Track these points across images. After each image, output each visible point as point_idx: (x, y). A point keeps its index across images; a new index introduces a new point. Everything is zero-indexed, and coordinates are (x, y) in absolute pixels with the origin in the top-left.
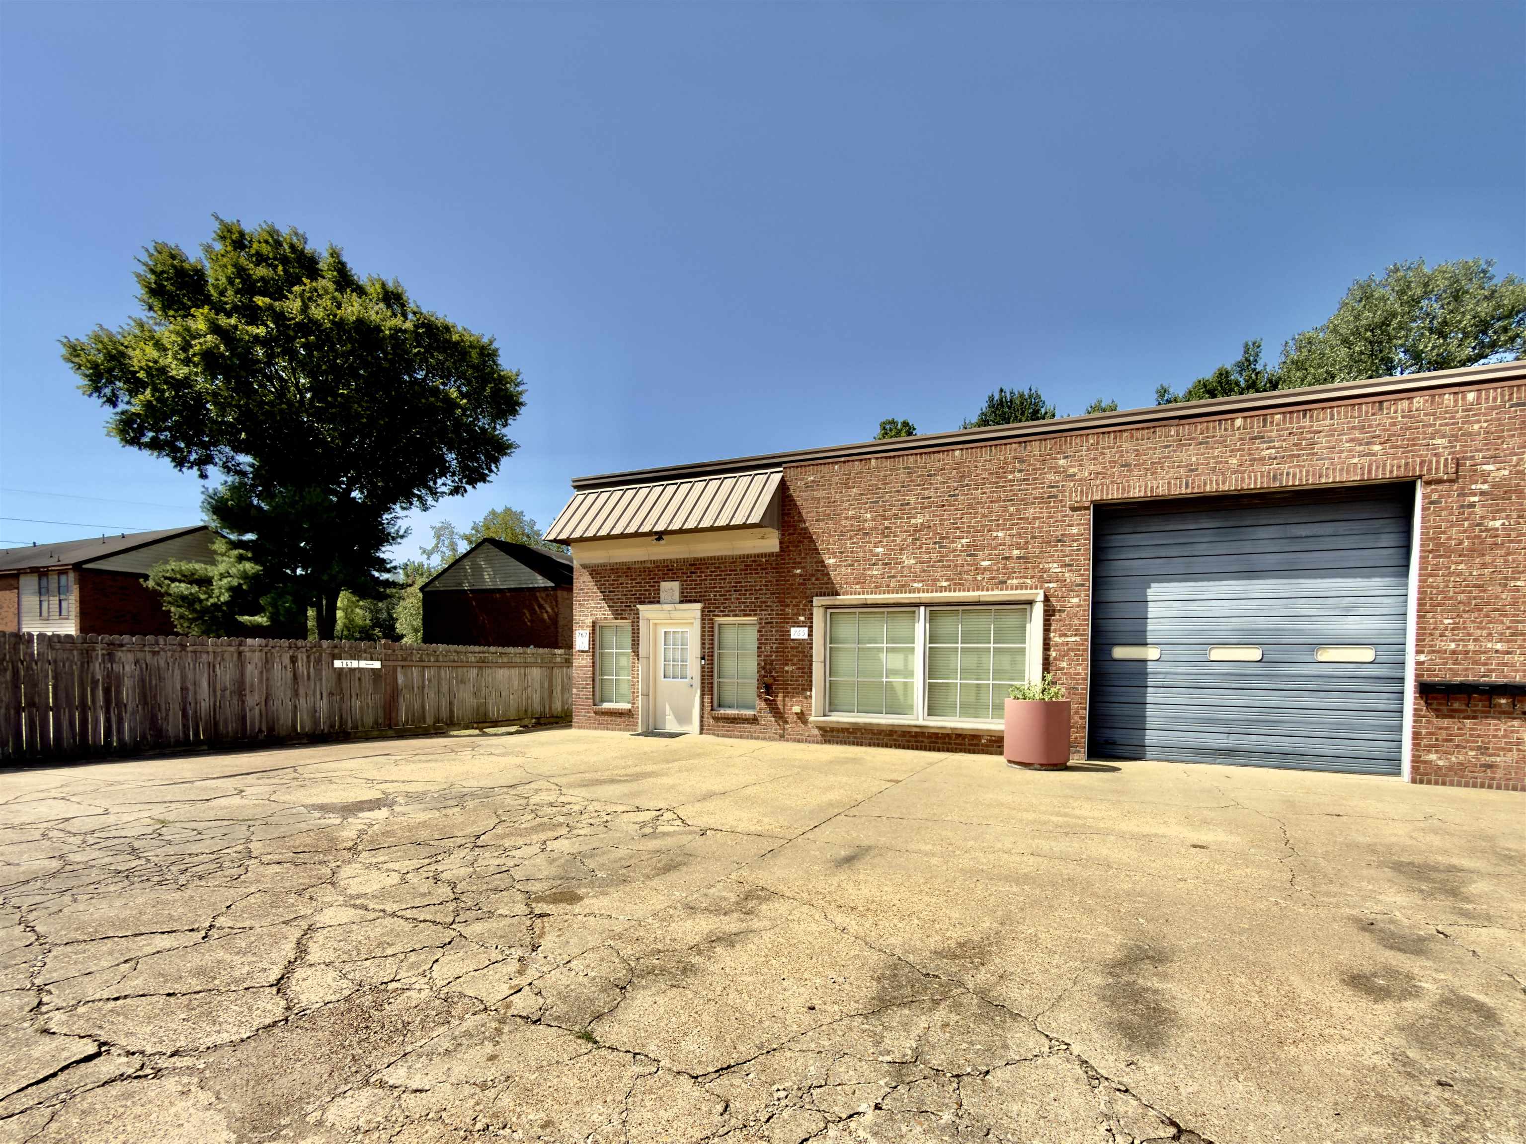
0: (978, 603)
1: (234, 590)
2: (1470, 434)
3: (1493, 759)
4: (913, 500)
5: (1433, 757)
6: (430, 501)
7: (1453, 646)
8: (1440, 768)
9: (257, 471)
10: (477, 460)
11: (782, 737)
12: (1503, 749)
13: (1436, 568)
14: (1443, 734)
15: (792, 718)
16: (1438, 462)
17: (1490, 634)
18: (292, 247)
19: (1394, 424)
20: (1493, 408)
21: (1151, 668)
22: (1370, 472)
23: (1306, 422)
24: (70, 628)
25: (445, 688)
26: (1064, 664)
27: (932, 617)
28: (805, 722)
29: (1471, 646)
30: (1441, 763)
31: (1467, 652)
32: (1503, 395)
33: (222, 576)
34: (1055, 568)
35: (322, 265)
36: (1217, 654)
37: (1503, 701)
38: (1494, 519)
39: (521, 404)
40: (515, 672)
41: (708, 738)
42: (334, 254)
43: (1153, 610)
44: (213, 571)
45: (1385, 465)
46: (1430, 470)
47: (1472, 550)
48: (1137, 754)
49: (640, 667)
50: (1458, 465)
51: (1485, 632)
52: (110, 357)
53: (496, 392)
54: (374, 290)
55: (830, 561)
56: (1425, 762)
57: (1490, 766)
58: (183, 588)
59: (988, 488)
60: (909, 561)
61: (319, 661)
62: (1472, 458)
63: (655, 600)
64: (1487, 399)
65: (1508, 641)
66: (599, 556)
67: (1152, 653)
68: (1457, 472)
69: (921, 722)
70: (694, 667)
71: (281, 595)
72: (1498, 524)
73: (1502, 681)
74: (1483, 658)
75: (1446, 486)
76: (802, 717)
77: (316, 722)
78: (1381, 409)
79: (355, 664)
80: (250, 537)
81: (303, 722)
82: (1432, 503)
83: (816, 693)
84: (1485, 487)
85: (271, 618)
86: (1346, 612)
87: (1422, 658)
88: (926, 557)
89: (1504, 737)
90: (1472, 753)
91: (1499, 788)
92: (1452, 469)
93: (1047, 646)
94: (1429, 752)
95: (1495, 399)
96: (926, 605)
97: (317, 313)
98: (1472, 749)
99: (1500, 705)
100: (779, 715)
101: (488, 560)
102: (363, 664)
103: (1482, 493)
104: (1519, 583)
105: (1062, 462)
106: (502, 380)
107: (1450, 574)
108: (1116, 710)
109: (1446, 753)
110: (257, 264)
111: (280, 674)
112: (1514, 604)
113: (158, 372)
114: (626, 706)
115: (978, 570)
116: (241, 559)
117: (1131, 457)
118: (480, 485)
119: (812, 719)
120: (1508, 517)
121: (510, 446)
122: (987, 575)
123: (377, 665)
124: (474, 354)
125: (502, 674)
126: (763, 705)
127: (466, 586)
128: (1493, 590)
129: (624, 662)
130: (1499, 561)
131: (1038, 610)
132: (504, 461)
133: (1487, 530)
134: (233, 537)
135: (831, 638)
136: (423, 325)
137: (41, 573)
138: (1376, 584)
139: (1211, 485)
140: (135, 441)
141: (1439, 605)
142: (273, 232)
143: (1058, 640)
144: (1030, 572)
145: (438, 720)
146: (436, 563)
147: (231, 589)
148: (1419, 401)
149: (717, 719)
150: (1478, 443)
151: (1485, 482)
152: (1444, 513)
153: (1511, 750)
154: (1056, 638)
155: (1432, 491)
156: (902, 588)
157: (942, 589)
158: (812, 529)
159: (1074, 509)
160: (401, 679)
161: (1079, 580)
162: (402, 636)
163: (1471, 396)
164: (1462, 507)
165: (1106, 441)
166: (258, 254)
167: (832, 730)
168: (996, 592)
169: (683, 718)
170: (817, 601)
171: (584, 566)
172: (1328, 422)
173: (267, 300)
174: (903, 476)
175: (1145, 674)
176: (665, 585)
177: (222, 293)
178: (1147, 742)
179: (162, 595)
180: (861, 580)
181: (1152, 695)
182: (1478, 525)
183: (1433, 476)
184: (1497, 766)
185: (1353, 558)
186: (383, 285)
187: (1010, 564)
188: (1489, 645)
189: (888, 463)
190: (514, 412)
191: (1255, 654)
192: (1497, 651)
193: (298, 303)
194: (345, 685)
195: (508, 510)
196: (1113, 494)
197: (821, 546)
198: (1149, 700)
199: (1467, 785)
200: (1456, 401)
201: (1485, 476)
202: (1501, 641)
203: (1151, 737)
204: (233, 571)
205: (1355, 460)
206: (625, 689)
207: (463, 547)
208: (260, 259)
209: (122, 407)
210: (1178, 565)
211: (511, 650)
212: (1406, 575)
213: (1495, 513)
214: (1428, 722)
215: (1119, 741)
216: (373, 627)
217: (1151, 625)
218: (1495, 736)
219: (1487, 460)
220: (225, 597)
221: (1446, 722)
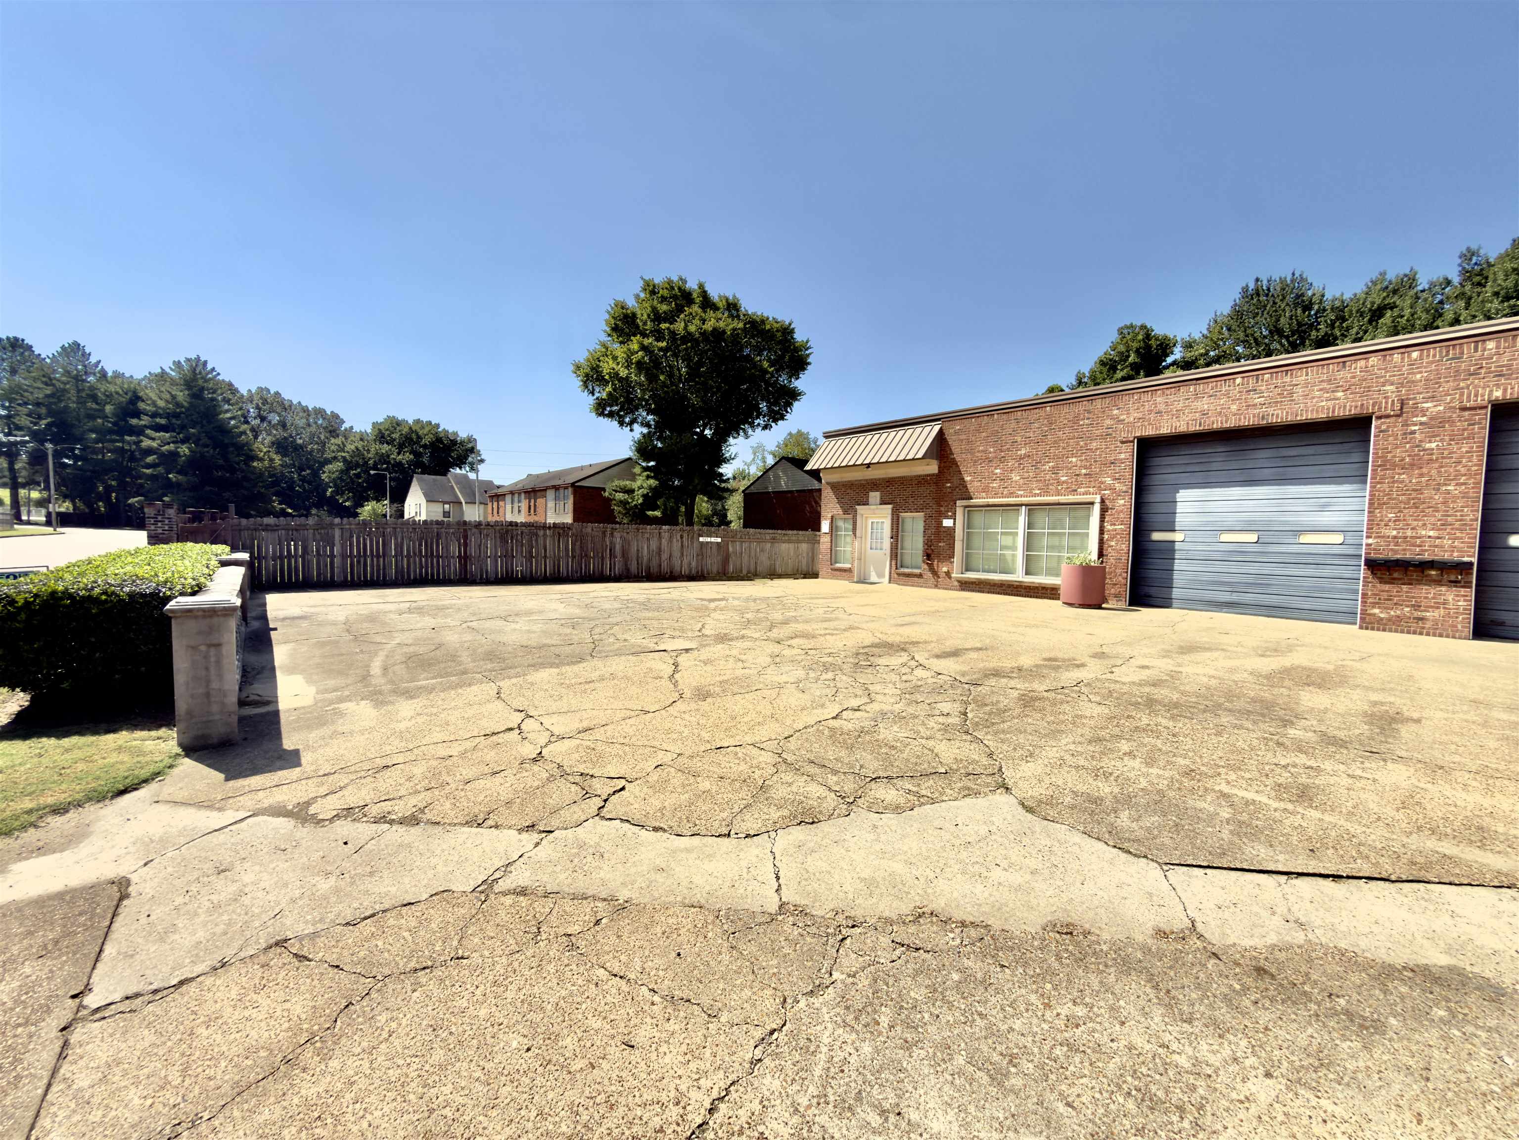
0: (1059, 504)
1: (645, 496)
2: (1413, 382)
3: (1424, 614)
4: (1019, 439)
5: (1376, 611)
6: (750, 432)
7: (1394, 533)
8: (1382, 619)
9: (657, 422)
10: (779, 405)
11: (936, 586)
12: (1432, 607)
13: (1383, 477)
14: (1385, 595)
15: (942, 575)
16: (1386, 403)
17: (1425, 525)
18: (679, 288)
19: (1354, 377)
20: (1432, 362)
21: (1178, 546)
22: (1333, 412)
23: (1287, 379)
24: (568, 519)
25: (753, 554)
26: (1113, 543)
27: (1030, 513)
28: (950, 578)
29: (1409, 533)
30: (1382, 616)
31: (1406, 537)
32: (1440, 352)
33: (639, 488)
34: (1109, 481)
35: (695, 295)
36: (1225, 537)
37: (1433, 573)
38: (1430, 442)
39: (809, 364)
40: (791, 546)
41: (894, 586)
42: (701, 286)
43: (1180, 508)
44: (635, 485)
45: (1345, 407)
46: (1380, 408)
47: (1412, 465)
48: (1165, 603)
49: (856, 544)
50: (1402, 404)
51: (1420, 523)
52: (592, 369)
53: (792, 358)
54: (722, 305)
55: (968, 478)
56: (1370, 615)
57: (1422, 619)
58: (620, 496)
59: (1067, 430)
60: (1015, 477)
61: (692, 537)
62: (1415, 398)
63: (866, 503)
64: (1428, 356)
65: (1439, 530)
66: (835, 477)
67: (1178, 537)
68: (1402, 408)
69: (1020, 579)
70: (887, 543)
71: (668, 499)
72: (1433, 445)
73: (1431, 558)
74: (1418, 541)
75: (1392, 420)
76: (948, 574)
77: (691, 570)
78: (1344, 367)
79: (709, 539)
80: (652, 463)
81: (685, 571)
82: (1381, 431)
83: (957, 560)
84: (1424, 419)
85: (662, 513)
86: (1323, 508)
87: (1370, 541)
88: (1026, 475)
89: (1433, 598)
90: (1408, 609)
91: (1428, 634)
92: (1397, 406)
93: (1102, 531)
94: (1373, 607)
95: (1434, 356)
96: (1026, 505)
97: (692, 328)
98: (1407, 606)
99: (1430, 575)
100: (935, 573)
101: (784, 472)
102: (713, 540)
103: (1421, 424)
104: (1449, 488)
105: (1115, 412)
106: (797, 349)
107: (1393, 482)
108: (1152, 574)
109: (1385, 608)
110: (662, 302)
111: (676, 545)
112: (1444, 503)
113: (615, 375)
114: (849, 566)
115: (1059, 483)
116: (648, 477)
117: (1162, 407)
118: (780, 422)
119: (953, 575)
120: (1442, 440)
121: (800, 394)
122: (1065, 486)
123: (719, 540)
124: (779, 334)
125: (784, 546)
126: (926, 567)
127: (770, 490)
128: (1427, 493)
129: (849, 539)
130: (1434, 472)
131: (1097, 508)
132: (796, 404)
133: (1424, 450)
134: (644, 464)
135: (969, 525)
136: (749, 322)
137: (556, 488)
138: (1345, 489)
139: (1217, 423)
140: (601, 414)
141: (1384, 504)
142: (670, 282)
143: (1109, 527)
144: (1093, 484)
145: (749, 572)
146: (755, 471)
147: (644, 496)
148: (1373, 360)
149: (899, 574)
150: (1420, 387)
151: (1424, 415)
152: (1391, 438)
153: (1438, 608)
154: (1108, 527)
155: (1382, 423)
156: (1011, 495)
157: (1035, 495)
158: (958, 459)
159: (1123, 442)
160: (731, 549)
161: (1124, 488)
162: (731, 522)
163: (1415, 355)
164: (1405, 434)
165: (1145, 397)
166: (662, 296)
167: (966, 583)
168: (1070, 497)
169: (880, 575)
170: (959, 503)
171: (828, 483)
172: (1303, 378)
173: (667, 325)
174: (1013, 425)
175: (1173, 551)
176: (872, 494)
177: (645, 324)
178: (1173, 596)
179: (611, 500)
180: (986, 490)
181: (1178, 565)
182: (1417, 446)
183: (1383, 412)
184: (1427, 619)
185: (1329, 471)
186: (727, 300)
187: (1080, 479)
188: (1424, 532)
189: (1005, 416)
190: (804, 369)
191: (1253, 537)
192: (1430, 537)
193: (683, 324)
194: (704, 550)
195: (799, 431)
196: (1150, 432)
197: (962, 469)
198: (1176, 568)
199: (1402, 632)
200: (1403, 359)
201: (1424, 412)
202: (1433, 529)
203: (1176, 593)
204: (645, 485)
205: (1323, 404)
206: (848, 556)
207: (770, 461)
208: (663, 299)
209: (597, 395)
210: (1199, 477)
211: (790, 532)
212: (1365, 482)
213: (1432, 437)
214: (1374, 586)
215: (1154, 595)
216: (713, 516)
217: (1179, 518)
218: (1426, 598)
219: (1426, 400)
220: (640, 501)
221: (1387, 587)
